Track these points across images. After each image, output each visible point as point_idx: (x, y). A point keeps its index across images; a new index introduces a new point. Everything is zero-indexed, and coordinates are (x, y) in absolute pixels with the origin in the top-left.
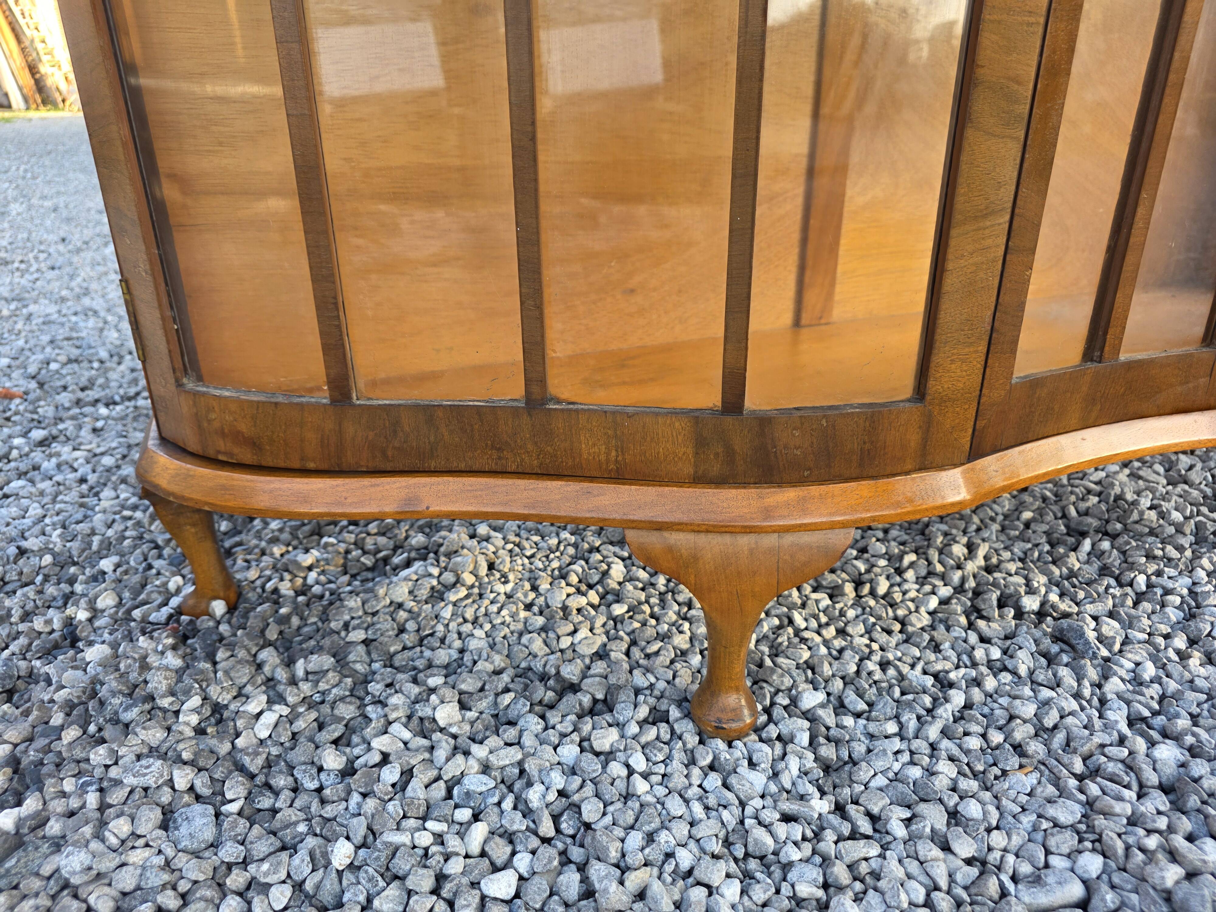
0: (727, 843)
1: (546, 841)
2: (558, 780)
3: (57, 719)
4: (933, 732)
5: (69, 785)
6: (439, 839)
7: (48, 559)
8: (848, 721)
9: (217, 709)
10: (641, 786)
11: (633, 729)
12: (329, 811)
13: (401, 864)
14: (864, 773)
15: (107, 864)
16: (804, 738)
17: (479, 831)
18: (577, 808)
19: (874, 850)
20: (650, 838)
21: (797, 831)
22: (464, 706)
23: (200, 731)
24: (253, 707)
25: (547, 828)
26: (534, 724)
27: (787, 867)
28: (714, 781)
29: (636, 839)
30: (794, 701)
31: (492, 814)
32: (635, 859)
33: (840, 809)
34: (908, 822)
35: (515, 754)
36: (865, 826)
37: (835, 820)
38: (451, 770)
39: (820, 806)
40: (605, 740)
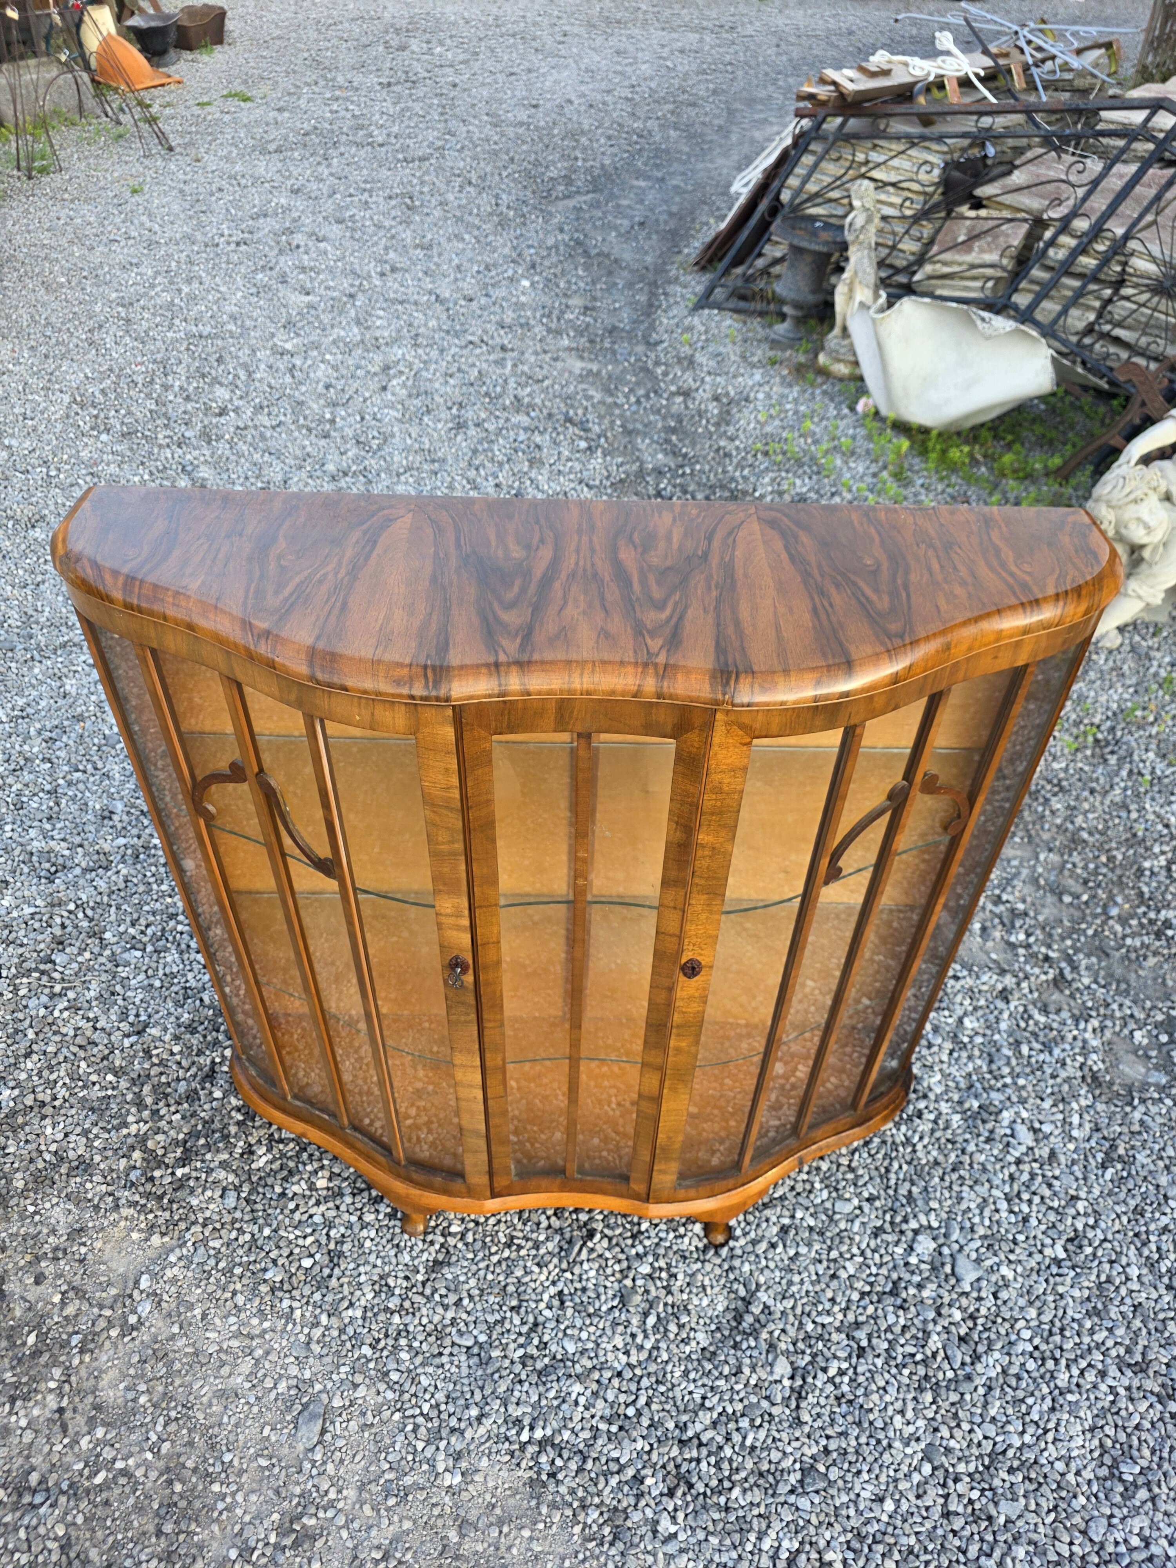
0: (381, 1278)
1: (329, 1252)
2: (342, 1230)
3: (200, 1127)
4: (482, 1265)
5: (199, 1165)
6: (297, 1237)
7: (211, 1012)
8: (460, 1245)
9: (250, 1145)
10: (368, 1243)
11: (381, 1217)
13: (282, 1244)
14: (445, 1270)
15: (204, 1205)
16: (437, 1246)
17: (310, 1239)
18: (343, 1243)
19: (424, 1301)
20: (358, 1266)
21: (405, 1284)
22: (330, 1179)
23: (242, 1155)
24: (260, 1153)
25: (332, 1246)
26: (348, 1200)
28: (392, 1253)
29: (352, 1266)
30: (450, 1225)
31: (317, 1234)
32: (348, 1273)
33: (424, 1284)
34: (441, 1296)
35: (333, 1213)
36: (428, 1292)
37: (419, 1285)
38: (312, 1211)
39: (420, 1278)
40: (369, 1218)
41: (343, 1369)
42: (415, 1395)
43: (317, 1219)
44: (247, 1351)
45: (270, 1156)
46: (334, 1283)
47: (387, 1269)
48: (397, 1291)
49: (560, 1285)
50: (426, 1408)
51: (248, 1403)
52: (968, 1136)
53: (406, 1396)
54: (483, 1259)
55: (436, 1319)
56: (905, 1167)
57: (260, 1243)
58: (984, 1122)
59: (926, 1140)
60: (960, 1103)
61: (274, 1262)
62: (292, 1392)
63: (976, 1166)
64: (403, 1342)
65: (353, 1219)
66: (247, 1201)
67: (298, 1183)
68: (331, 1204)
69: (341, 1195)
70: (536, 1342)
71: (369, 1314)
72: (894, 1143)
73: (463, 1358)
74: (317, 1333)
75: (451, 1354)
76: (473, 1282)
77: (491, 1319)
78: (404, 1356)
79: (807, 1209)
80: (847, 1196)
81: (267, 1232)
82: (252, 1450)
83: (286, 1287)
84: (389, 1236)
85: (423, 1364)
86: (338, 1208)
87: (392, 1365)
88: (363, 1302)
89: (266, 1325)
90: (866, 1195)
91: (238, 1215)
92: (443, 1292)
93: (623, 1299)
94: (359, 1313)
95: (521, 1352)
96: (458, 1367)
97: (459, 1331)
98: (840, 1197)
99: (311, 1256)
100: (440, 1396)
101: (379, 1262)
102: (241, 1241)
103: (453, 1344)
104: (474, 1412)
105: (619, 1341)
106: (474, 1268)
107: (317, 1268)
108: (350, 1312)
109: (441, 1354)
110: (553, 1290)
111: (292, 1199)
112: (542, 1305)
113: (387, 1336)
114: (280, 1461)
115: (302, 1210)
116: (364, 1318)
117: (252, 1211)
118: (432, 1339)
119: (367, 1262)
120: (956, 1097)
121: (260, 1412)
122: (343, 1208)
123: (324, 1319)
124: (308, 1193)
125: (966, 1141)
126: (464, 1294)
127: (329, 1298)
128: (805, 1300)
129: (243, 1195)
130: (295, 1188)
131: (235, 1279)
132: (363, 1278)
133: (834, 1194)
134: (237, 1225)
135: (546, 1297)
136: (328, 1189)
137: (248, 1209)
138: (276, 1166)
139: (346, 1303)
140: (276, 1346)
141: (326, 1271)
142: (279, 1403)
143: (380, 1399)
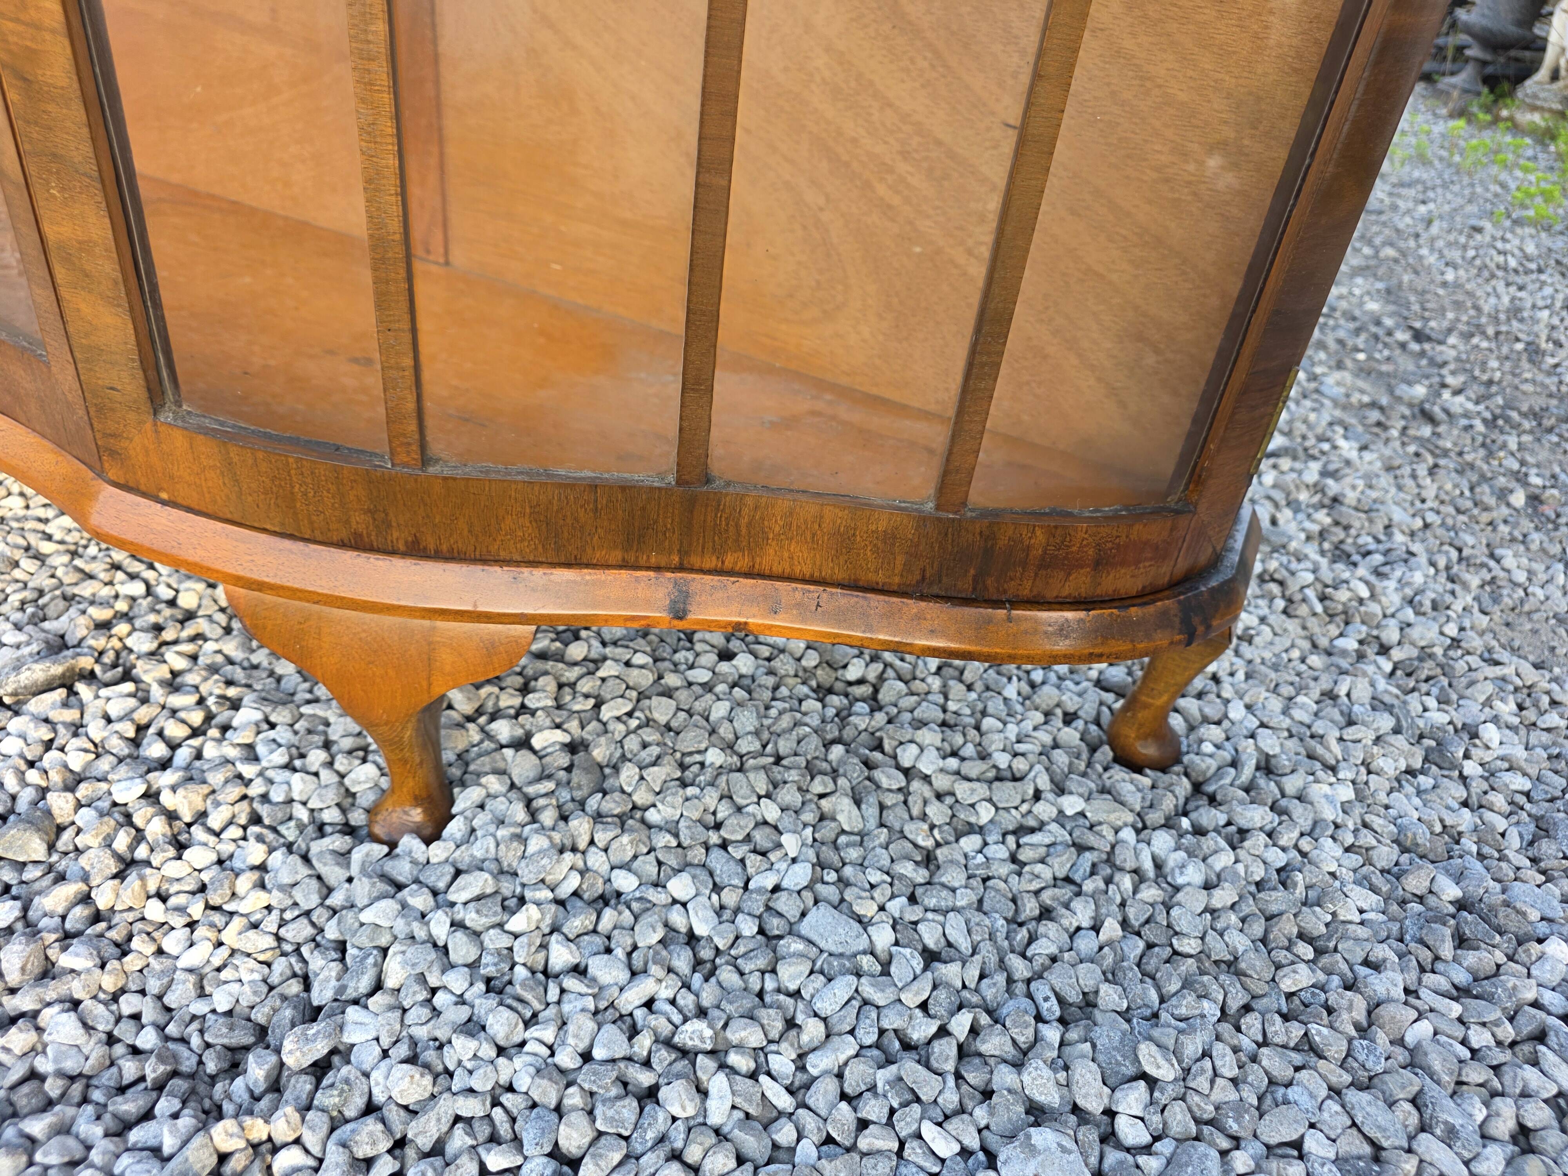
52: (1382, 952)
56: (1111, 928)
58: (1461, 942)
59: (1223, 897)
60: (1395, 873)
63: (1382, 1038)
72: (1109, 860)
79: (717, 888)
80: (868, 909)
90: (930, 936)
98: (840, 905)
120: (1386, 855)
125: (1376, 966)
128: (470, 1107)
133: (829, 892)
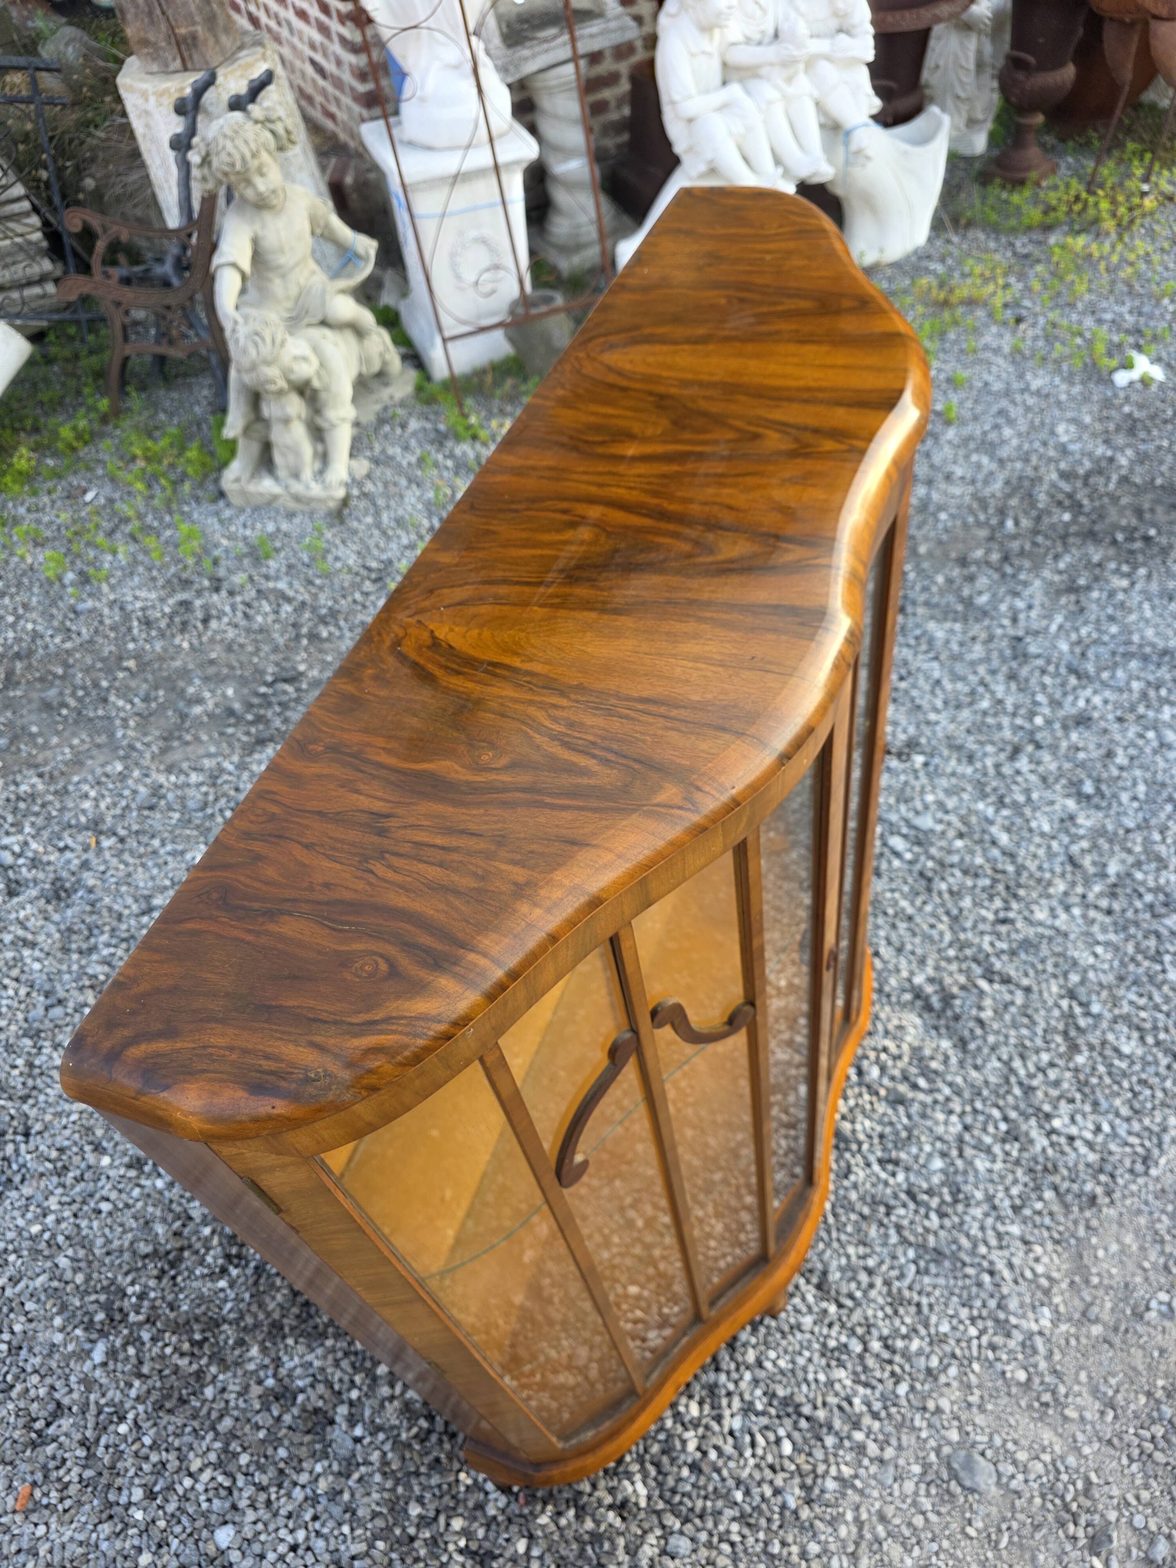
1: (780, 1415)
2: (758, 1392)
4: (834, 1234)
6: (754, 1455)
9: (615, 1504)
10: (782, 1363)
11: (753, 1340)
12: (710, 1488)
13: (758, 1477)
14: (830, 1278)
17: (759, 1438)
18: (774, 1395)
19: (859, 1310)
20: (806, 1380)
21: (836, 1328)
23: (624, 1519)
25: (773, 1411)
26: (723, 1378)
27: (845, 1346)
28: (799, 1336)
29: (804, 1388)
31: (755, 1429)
33: (840, 1306)
34: (858, 1289)
35: (735, 1401)
36: (849, 1303)
37: (841, 1312)
38: (726, 1430)
39: (833, 1309)
40: (751, 1356)
41: (917, 1423)
42: (958, 1341)
43: (737, 1423)
44: (876, 1547)
45: (638, 1477)
46: (821, 1414)
47: (816, 1346)
48: (843, 1339)
49: (872, 1159)
50: (973, 1332)
51: (937, 1554)
53: (958, 1352)
54: (829, 1232)
55: (881, 1300)
57: (748, 1509)
61: (777, 1492)
62: (933, 1491)
64: (899, 1344)
65: (748, 1376)
66: (686, 1521)
67: (684, 1442)
68: (724, 1402)
69: (716, 1385)
70: (925, 1197)
71: (863, 1378)
73: (927, 1280)
74: (873, 1449)
75: (920, 1293)
76: (851, 1250)
77: (894, 1239)
78: (915, 1345)
81: (739, 1496)
82: (990, 1555)
83: (809, 1481)
84: (778, 1336)
85: (926, 1326)
86: (729, 1394)
87: (922, 1362)
88: (848, 1383)
89: (849, 1516)
91: (703, 1537)
92: (853, 1285)
93: (897, 1101)
94: (861, 1390)
95: (933, 1216)
96: (935, 1287)
97: (898, 1278)
99: (778, 1441)
100: (964, 1313)
101: (807, 1354)
102: (736, 1538)
103: (910, 1288)
104: (986, 1278)
105: (940, 1116)
106: (835, 1245)
107: (796, 1435)
108: (857, 1401)
109: (918, 1305)
110: (876, 1168)
111: (705, 1453)
112: (891, 1181)
113: (890, 1362)
114: (1004, 1519)
115: (720, 1443)
116: (866, 1385)
117: (701, 1517)
118: (901, 1311)
119: (805, 1370)
121: (948, 1538)
122: (731, 1387)
123: (859, 1436)
124: (701, 1430)
126: (861, 1263)
127: (837, 1424)
129: (677, 1525)
130: (692, 1446)
131: (785, 1552)
132: (822, 1377)
134: (715, 1539)
135: (883, 1175)
136: (701, 1403)
137: (697, 1521)
138: (653, 1471)
139: (845, 1404)
140: (877, 1505)
141: (803, 1424)
142: (943, 1510)
143: (955, 1384)
